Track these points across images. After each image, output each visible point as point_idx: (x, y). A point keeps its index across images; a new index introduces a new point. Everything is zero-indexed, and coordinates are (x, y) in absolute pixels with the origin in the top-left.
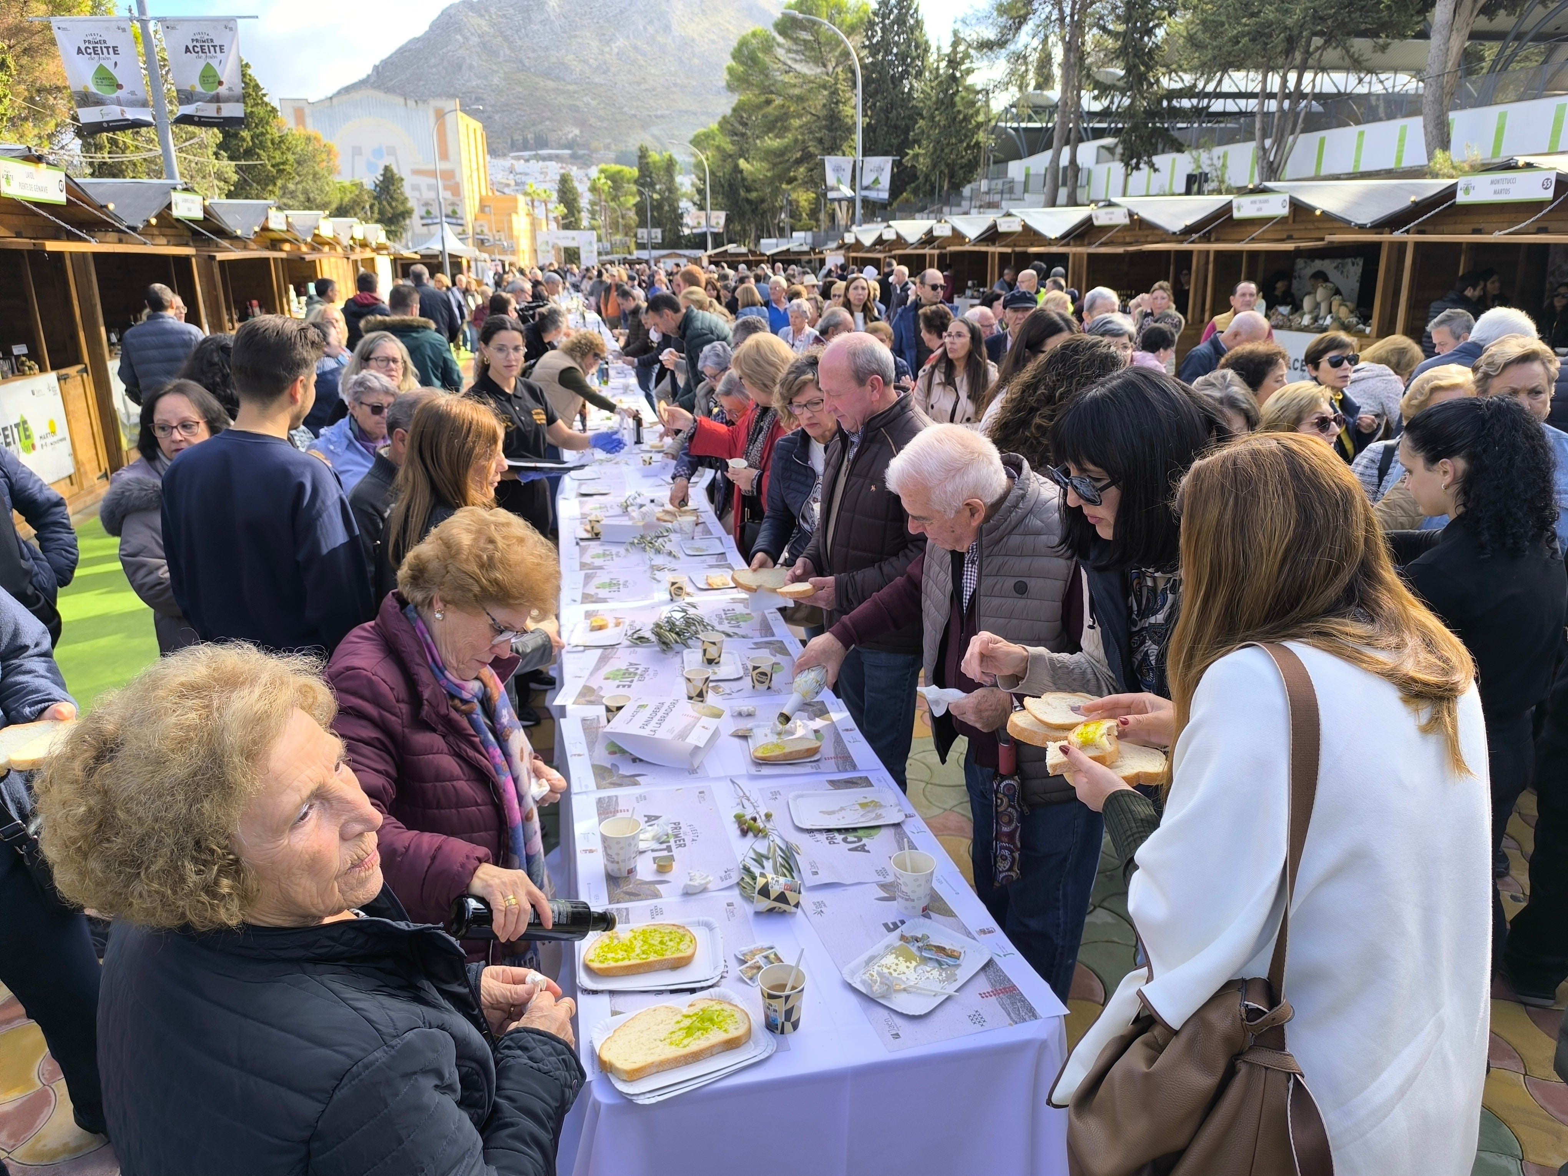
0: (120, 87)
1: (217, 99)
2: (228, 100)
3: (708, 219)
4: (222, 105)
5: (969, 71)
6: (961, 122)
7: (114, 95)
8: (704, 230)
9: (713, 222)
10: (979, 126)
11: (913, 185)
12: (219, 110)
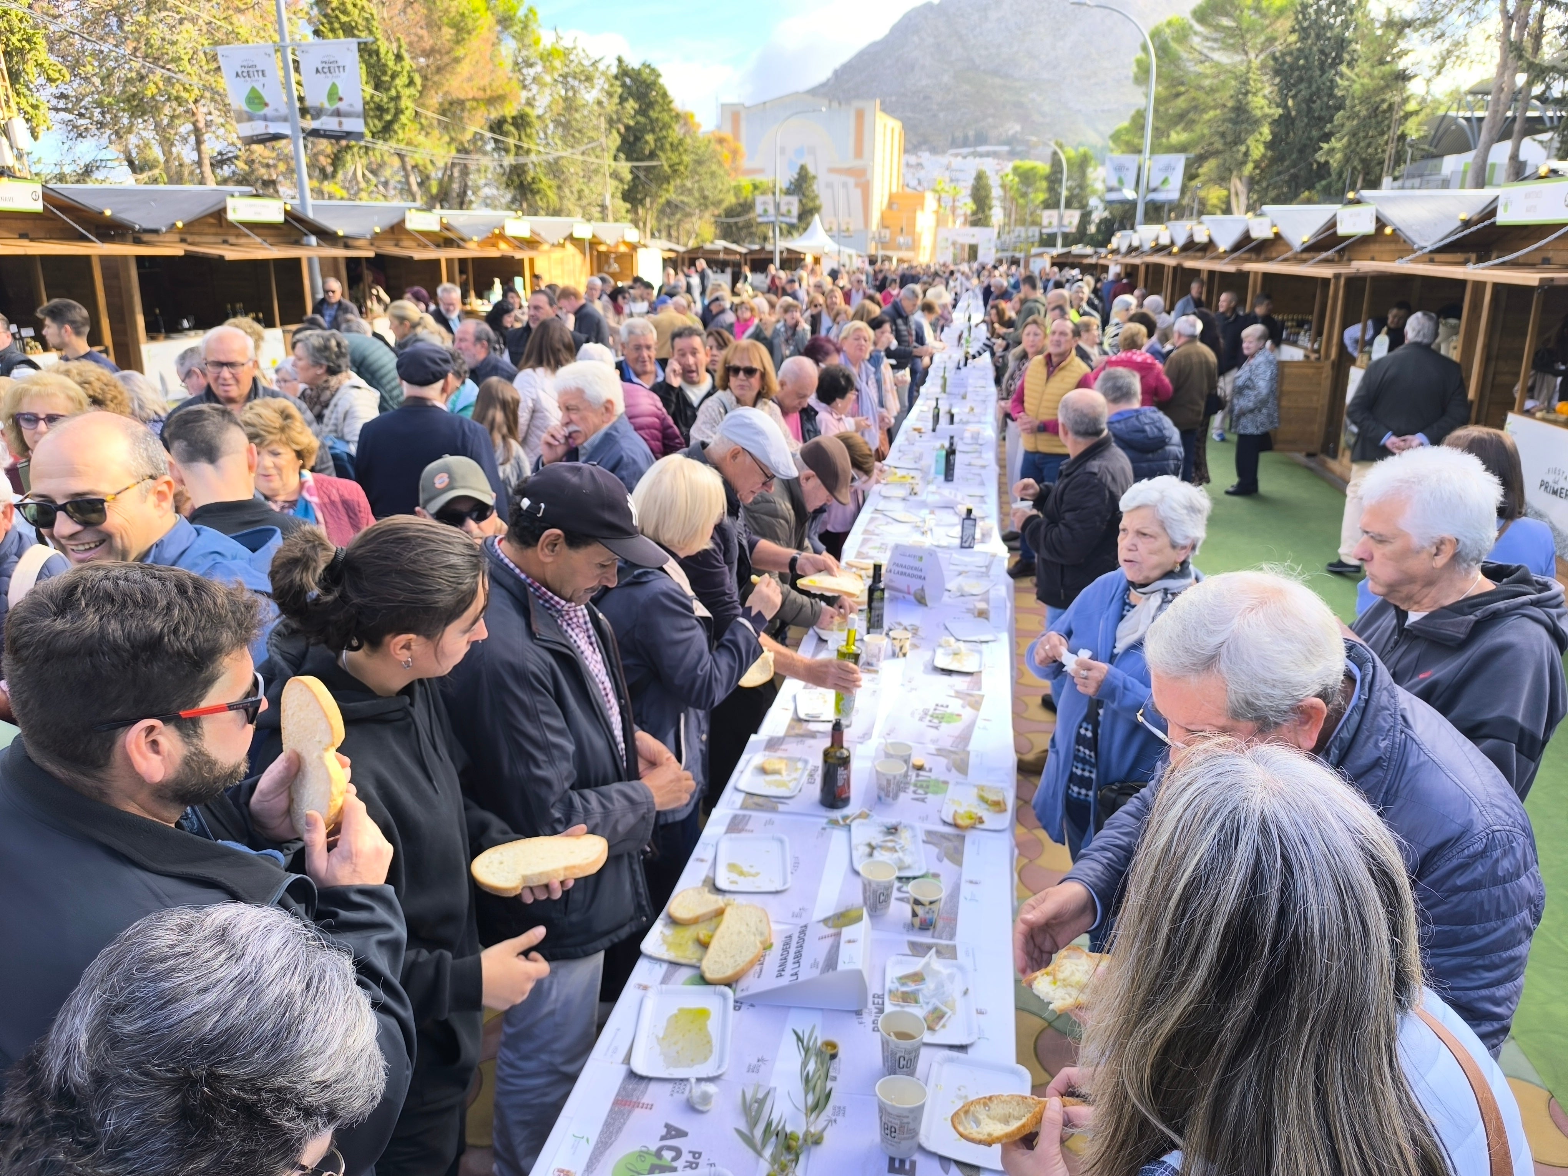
0: (266, 105)
1: (338, 113)
2: (348, 115)
3: (1061, 218)
4: (344, 120)
5: (1404, 53)
6: (1384, 112)
7: (262, 113)
8: (1055, 230)
9: (1066, 221)
10: (1408, 116)
11: (1324, 183)
12: (340, 123)
